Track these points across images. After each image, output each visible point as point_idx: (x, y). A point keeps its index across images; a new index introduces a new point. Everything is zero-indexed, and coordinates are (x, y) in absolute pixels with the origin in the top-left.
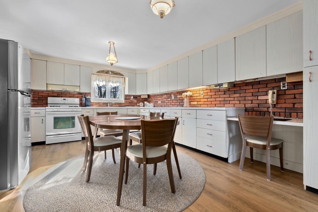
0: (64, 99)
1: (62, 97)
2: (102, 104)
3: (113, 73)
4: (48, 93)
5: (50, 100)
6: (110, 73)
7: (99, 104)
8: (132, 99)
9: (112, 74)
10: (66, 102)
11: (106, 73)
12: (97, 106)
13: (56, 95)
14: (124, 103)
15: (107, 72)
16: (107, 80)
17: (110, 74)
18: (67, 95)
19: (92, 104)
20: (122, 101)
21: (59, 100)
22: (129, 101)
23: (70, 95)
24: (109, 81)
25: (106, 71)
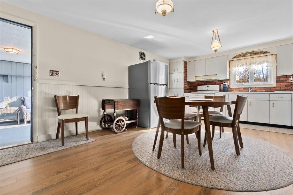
0: (207, 87)
1: (207, 85)
2: (243, 89)
3: (252, 54)
4: (199, 83)
5: (199, 88)
6: (249, 54)
7: (239, 89)
8: (291, 80)
9: (250, 56)
10: (209, 89)
11: (243, 56)
12: (237, 91)
13: (203, 84)
14: (275, 87)
15: (245, 55)
16: (248, 63)
17: (249, 56)
18: (210, 83)
19: (232, 89)
20: (272, 84)
21: (204, 87)
22: (285, 84)
23: (212, 83)
24: (250, 64)
25: (243, 54)
